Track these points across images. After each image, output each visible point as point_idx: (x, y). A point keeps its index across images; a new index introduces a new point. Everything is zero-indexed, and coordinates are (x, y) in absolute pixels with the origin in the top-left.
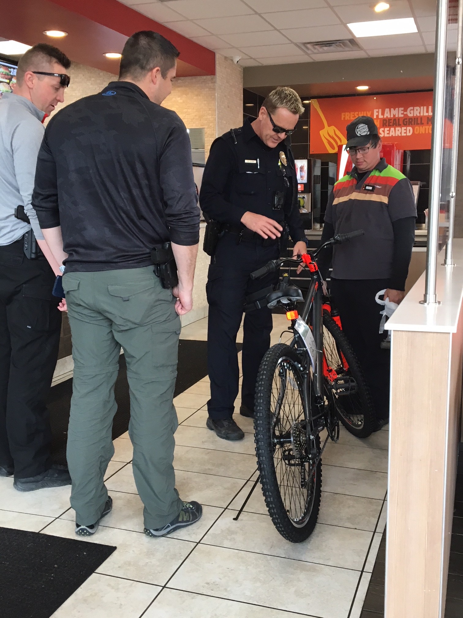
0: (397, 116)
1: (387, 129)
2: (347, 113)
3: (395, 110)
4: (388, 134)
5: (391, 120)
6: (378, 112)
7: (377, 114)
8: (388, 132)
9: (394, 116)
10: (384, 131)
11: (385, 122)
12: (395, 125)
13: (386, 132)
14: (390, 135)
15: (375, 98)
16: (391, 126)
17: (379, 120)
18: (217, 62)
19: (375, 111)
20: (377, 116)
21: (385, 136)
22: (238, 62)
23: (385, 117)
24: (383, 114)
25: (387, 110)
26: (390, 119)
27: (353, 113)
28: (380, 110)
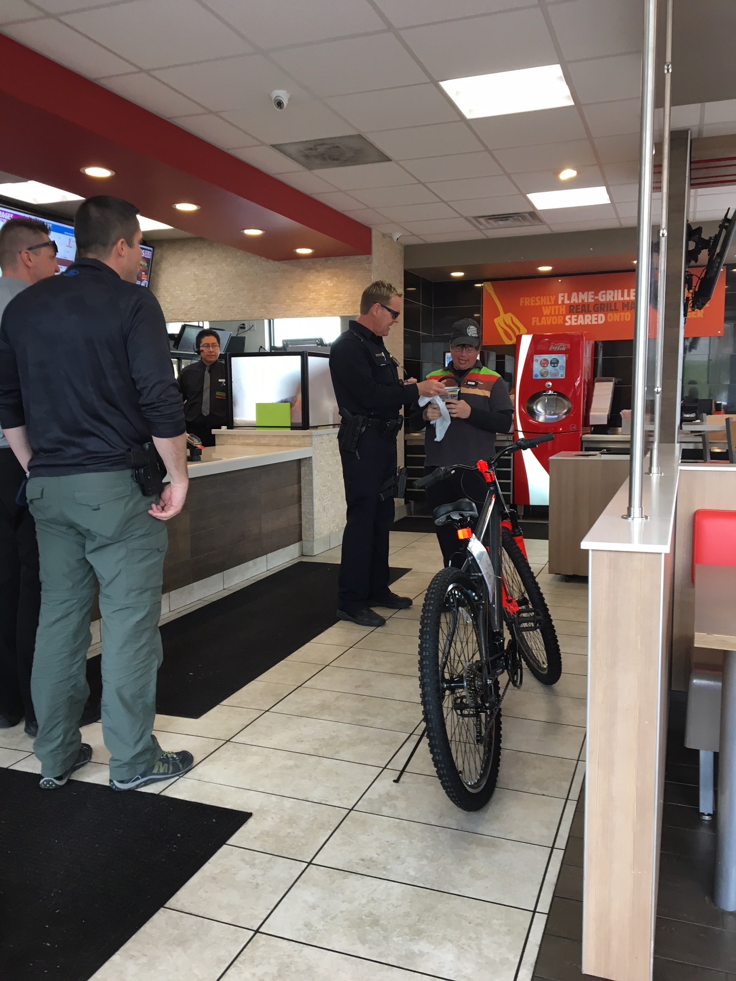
0: (586, 301)
1: (574, 316)
2: (526, 298)
3: (583, 294)
4: (575, 322)
5: (579, 305)
6: (564, 297)
7: (563, 298)
8: (576, 320)
9: (583, 301)
10: (570, 319)
11: (572, 308)
12: (583, 312)
13: (573, 320)
14: (579, 324)
15: (560, 281)
16: (579, 312)
17: (564, 306)
18: (374, 240)
19: (560, 295)
20: (563, 301)
21: (572, 324)
22: (397, 239)
23: (572, 302)
24: (569, 299)
25: (574, 294)
26: (578, 305)
27: (534, 298)
28: (566, 295)
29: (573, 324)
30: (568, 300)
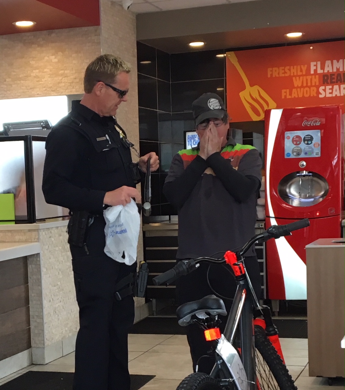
0: (341, 70)
1: (328, 87)
2: (274, 69)
3: (338, 62)
4: (330, 93)
5: (334, 75)
6: (316, 65)
7: (315, 68)
8: (331, 91)
9: (338, 69)
10: (325, 90)
11: (326, 78)
12: (339, 82)
13: (328, 91)
14: (334, 95)
15: (311, 48)
16: (334, 82)
17: (317, 76)
18: (102, 9)
19: (312, 64)
20: (316, 71)
22: (128, 7)
23: (326, 71)
24: (323, 68)
25: (328, 63)
26: (332, 74)
27: (283, 68)
28: (319, 63)
29: (328, 95)
30: (321, 69)
